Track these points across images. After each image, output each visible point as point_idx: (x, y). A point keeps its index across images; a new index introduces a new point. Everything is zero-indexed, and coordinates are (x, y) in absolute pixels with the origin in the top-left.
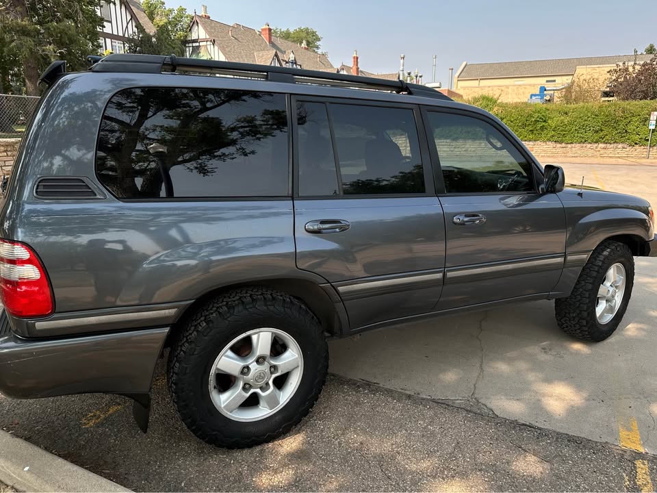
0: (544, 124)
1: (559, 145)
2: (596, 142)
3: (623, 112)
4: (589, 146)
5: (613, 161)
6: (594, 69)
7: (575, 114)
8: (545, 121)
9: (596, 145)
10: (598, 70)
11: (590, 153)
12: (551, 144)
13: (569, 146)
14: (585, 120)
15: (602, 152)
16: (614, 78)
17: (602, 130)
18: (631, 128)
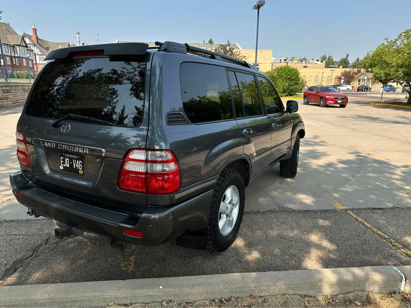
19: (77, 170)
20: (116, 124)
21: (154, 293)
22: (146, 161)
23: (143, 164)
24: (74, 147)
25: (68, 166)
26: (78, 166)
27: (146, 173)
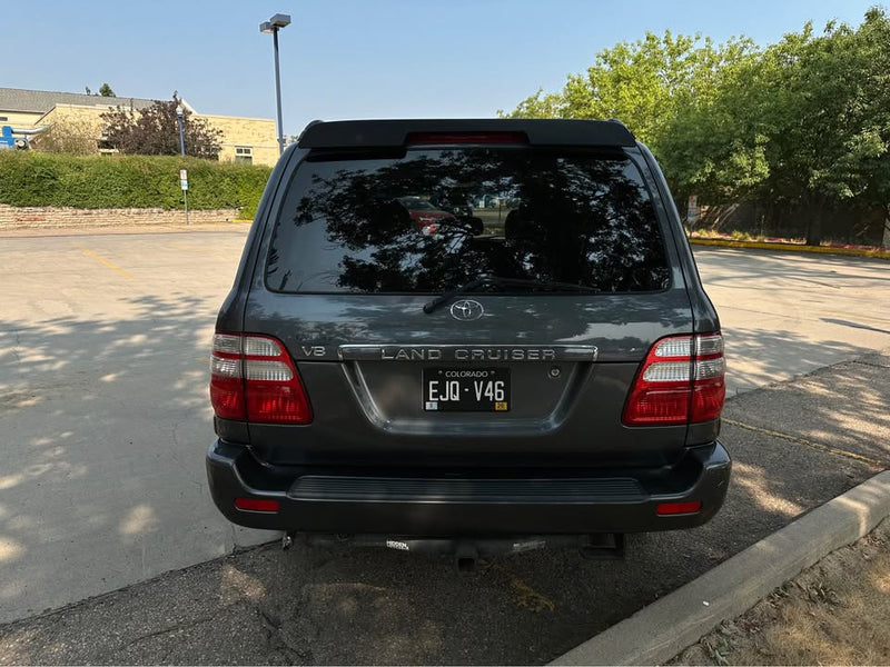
0: (53, 181)
1: (80, 211)
2: (127, 207)
3: (150, 169)
4: (119, 211)
5: (154, 229)
6: (80, 110)
7: (92, 170)
8: (53, 178)
9: (127, 210)
10: (86, 112)
11: (123, 219)
12: (69, 211)
13: (94, 212)
14: (108, 178)
15: (137, 217)
16: (109, 124)
17: (131, 191)
18: (162, 188)
19: (487, 405)
20: (617, 290)
21: (705, 617)
22: (693, 358)
23: (687, 365)
24: (510, 349)
25: (457, 398)
26: (491, 395)
27: (692, 382)
